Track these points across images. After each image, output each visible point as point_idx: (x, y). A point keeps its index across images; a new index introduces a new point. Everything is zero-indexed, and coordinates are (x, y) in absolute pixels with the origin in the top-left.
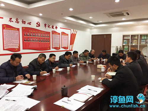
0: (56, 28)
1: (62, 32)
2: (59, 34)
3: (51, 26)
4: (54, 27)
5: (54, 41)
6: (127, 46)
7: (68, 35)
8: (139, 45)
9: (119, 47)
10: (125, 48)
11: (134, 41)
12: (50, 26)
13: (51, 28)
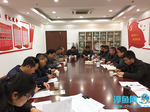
0: (17, 21)
1: (22, 27)
2: (20, 29)
3: (11, 19)
4: (15, 20)
5: (16, 38)
6: (83, 43)
7: (27, 31)
8: (92, 41)
9: (75, 44)
10: (81, 44)
11: (89, 37)
12: (10, 17)
13: (12, 20)
